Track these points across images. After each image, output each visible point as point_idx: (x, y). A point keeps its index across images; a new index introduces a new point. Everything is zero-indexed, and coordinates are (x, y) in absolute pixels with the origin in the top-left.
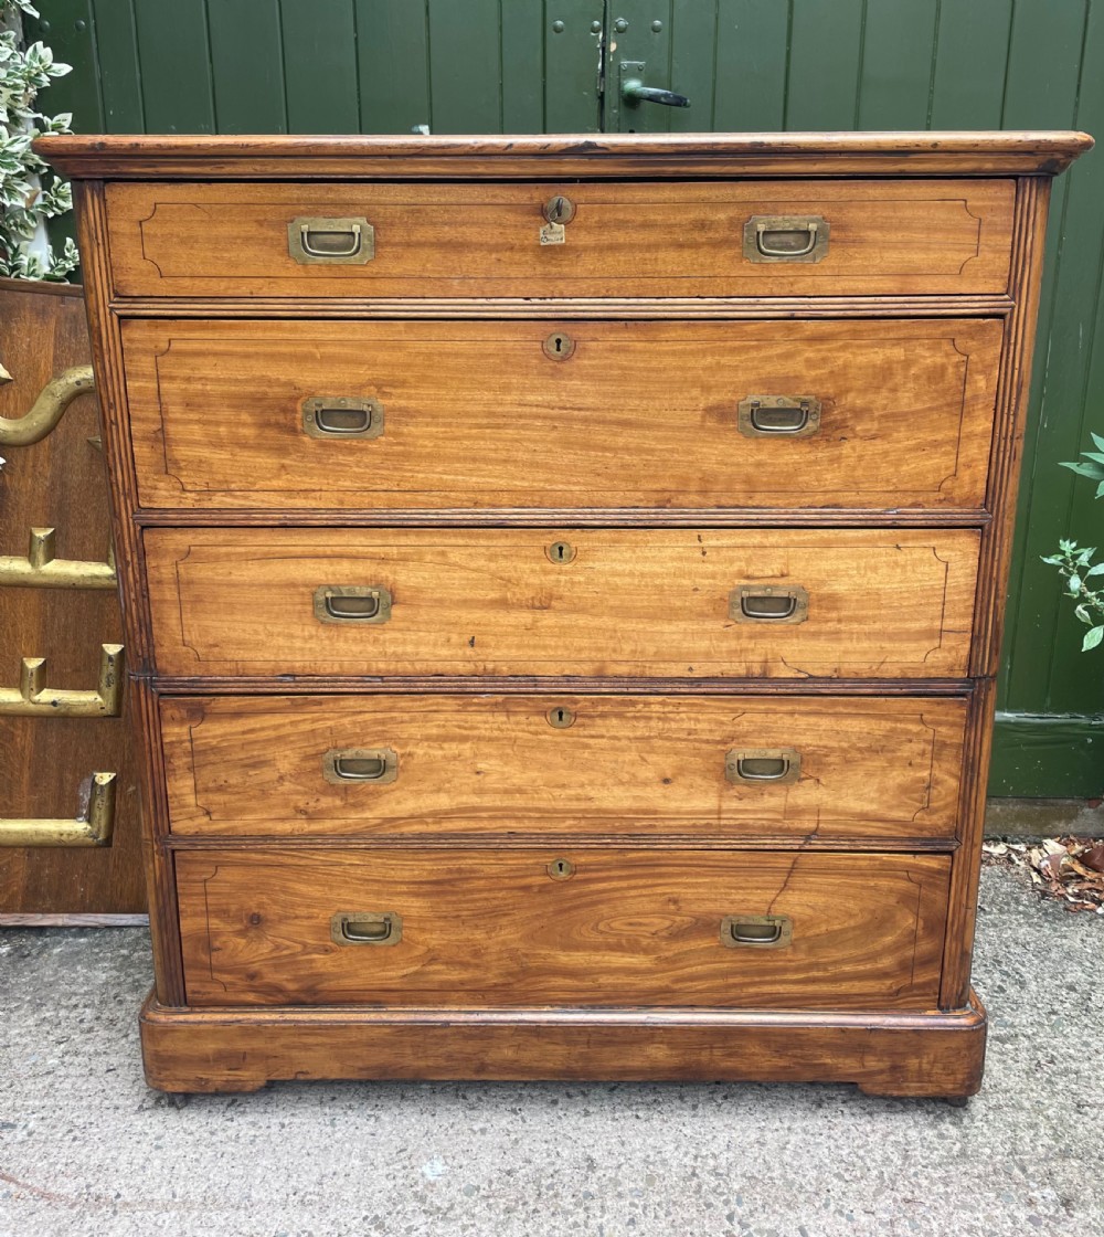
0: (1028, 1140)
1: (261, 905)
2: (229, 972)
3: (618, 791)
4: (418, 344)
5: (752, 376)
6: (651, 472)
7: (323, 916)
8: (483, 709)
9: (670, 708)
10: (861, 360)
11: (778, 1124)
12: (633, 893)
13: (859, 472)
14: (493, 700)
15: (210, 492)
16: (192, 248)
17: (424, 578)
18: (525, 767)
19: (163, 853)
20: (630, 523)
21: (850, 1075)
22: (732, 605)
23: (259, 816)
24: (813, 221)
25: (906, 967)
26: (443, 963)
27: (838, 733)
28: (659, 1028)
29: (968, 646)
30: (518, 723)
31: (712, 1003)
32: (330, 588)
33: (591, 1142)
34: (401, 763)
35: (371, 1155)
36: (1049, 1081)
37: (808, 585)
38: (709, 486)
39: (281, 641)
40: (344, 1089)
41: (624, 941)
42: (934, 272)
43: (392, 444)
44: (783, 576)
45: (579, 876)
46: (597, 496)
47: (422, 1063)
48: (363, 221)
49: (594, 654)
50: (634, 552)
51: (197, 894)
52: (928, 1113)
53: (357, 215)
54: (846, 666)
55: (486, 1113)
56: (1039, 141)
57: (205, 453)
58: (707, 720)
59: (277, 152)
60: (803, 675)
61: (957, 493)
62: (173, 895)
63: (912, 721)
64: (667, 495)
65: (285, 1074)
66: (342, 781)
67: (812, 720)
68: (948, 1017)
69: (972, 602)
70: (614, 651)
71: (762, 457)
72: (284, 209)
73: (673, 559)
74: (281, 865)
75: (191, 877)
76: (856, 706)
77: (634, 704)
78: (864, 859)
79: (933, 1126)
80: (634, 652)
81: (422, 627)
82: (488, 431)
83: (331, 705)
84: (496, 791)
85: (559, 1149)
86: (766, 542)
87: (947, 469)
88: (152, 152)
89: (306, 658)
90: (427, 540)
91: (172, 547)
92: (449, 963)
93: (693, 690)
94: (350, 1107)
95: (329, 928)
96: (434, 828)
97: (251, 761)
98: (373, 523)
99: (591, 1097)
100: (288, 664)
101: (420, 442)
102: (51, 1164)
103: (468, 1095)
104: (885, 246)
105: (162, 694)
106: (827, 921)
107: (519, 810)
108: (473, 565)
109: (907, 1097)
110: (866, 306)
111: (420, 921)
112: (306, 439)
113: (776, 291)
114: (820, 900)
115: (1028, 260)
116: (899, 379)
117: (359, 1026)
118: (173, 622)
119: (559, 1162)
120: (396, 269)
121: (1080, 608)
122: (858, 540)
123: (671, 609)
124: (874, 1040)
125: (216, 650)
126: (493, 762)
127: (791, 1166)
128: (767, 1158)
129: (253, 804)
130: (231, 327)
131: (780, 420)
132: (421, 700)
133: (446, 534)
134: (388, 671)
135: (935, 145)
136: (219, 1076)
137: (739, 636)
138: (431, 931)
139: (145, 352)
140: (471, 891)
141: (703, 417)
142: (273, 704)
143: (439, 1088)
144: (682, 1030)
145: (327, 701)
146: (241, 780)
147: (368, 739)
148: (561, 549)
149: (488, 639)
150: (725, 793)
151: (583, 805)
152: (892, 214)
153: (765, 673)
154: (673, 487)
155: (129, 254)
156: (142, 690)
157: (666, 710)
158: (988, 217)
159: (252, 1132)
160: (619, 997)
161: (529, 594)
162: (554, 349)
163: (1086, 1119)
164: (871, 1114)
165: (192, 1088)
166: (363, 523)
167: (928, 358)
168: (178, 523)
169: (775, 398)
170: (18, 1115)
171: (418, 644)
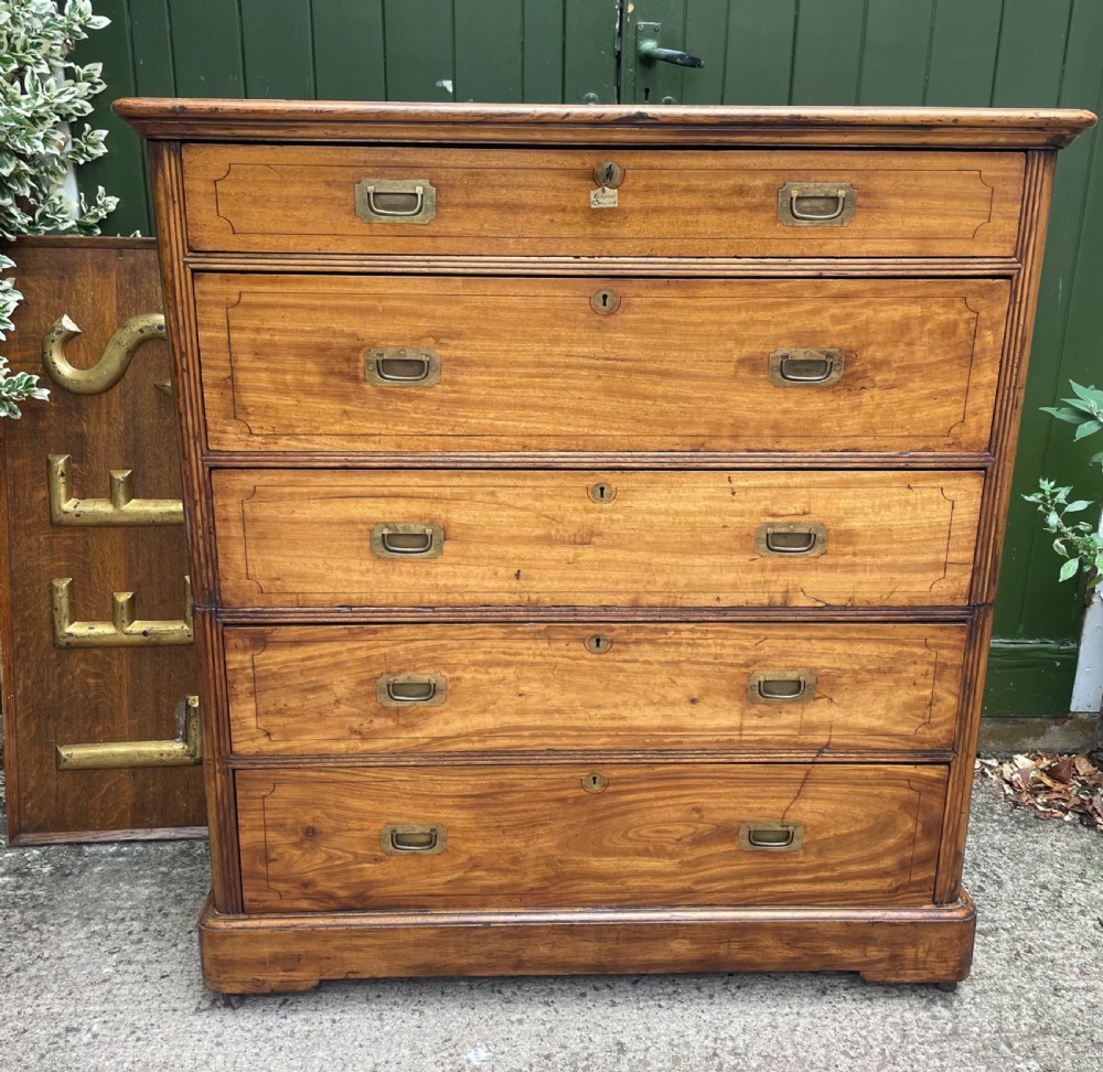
0: (1012, 1020)
1: (315, 819)
2: (285, 881)
3: (649, 711)
4: (473, 299)
5: (783, 330)
6: (687, 419)
7: (374, 829)
8: (526, 636)
9: (699, 635)
10: (882, 316)
11: (787, 1010)
12: (661, 803)
13: (877, 419)
14: (536, 629)
15: (276, 436)
16: (264, 206)
17: (474, 516)
18: (564, 690)
19: (224, 772)
20: (666, 466)
21: (853, 964)
22: (758, 540)
23: (316, 737)
24: (842, 188)
25: (905, 866)
26: (484, 870)
27: (850, 656)
28: (682, 925)
29: (969, 577)
30: (558, 649)
31: (728, 902)
32: (387, 525)
33: (620, 1028)
34: (450, 686)
35: (419, 1044)
36: (1028, 968)
37: (828, 523)
38: (741, 432)
39: (340, 575)
40: (388, 988)
41: (651, 848)
42: (950, 237)
43: (447, 392)
44: (805, 513)
45: (610, 789)
46: (636, 441)
47: (464, 961)
48: (426, 183)
49: (630, 585)
50: (670, 492)
51: (255, 810)
52: (922, 997)
53: (419, 177)
54: (860, 595)
55: (521, 1006)
56: (1049, 118)
57: (272, 399)
58: (732, 645)
59: (348, 117)
60: (820, 604)
61: (965, 439)
62: (233, 811)
63: (918, 645)
64: (701, 440)
65: (336, 973)
66: (394, 704)
67: (827, 644)
68: (941, 911)
69: (974, 537)
70: (649, 582)
71: (789, 405)
72: (352, 171)
73: (704, 498)
74: (335, 782)
75: (250, 794)
76: (868, 632)
77: (665, 631)
78: (870, 770)
79: (926, 1009)
80: (667, 583)
81: (472, 561)
82: (537, 380)
83: (386, 634)
84: (536, 712)
85: (591, 1036)
86: (790, 482)
87: (956, 415)
88: (231, 116)
89: (363, 590)
90: (477, 481)
91: (238, 487)
92: (491, 869)
93: (720, 618)
94: (395, 1003)
95: (379, 840)
96: (479, 746)
97: (310, 686)
98: (428, 464)
99: (617, 989)
100: (346, 596)
101: (474, 390)
102: (118, 1063)
103: (504, 990)
104: (907, 212)
105: (226, 624)
106: (836, 826)
107: (558, 728)
108: (519, 504)
109: (902, 983)
110: (887, 267)
111: (463, 832)
112: (367, 386)
113: (807, 252)
114: (829, 807)
115: (1034, 226)
116: (915, 333)
117: (407, 928)
118: (238, 558)
119: (592, 1047)
120: (455, 228)
121: (1057, 542)
122: (875, 481)
123: (702, 544)
124: (876, 932)
125: (278, 583)
126: (534, 685)
127: (802, 1046)
128: (780, 1039)
129: (310, 725)
130: (299, 281)
131: (807, 370)
132: (471, 628)
133: (497, 475)
134: (440, 602)
135: (956, 120)
136: (275, 977)
137: (763, 569)
138: (474, 841)
139: (217, 304)
140: (511, 804)
141: (736, 367)
142: (331, 634)
143: (475, 985)
144: (703, 926)
145: (382, 630)
146: (299, 704)
147: (420, 665)
148: (602, 489)
149: (532, 572)
150: (747, 712)
151: (616, 724)
152: (913, 183)
153: (786, 602)
154: (707, 432)
155: (204, 211)
156: (208, 621)
157: (695, 636)
158: (999, 187)
159: (307, 1028)
160: (648, 898)
161: (572, 530)
162: (600, 304)
163: (1063, 1000)
164: (870, 999)
165: (248, 988)
166: (419, 465)
167: (942, 315)
168: (245, 464)
169: (803, 350)
170: (80, 1020)
171: (467, 576)
